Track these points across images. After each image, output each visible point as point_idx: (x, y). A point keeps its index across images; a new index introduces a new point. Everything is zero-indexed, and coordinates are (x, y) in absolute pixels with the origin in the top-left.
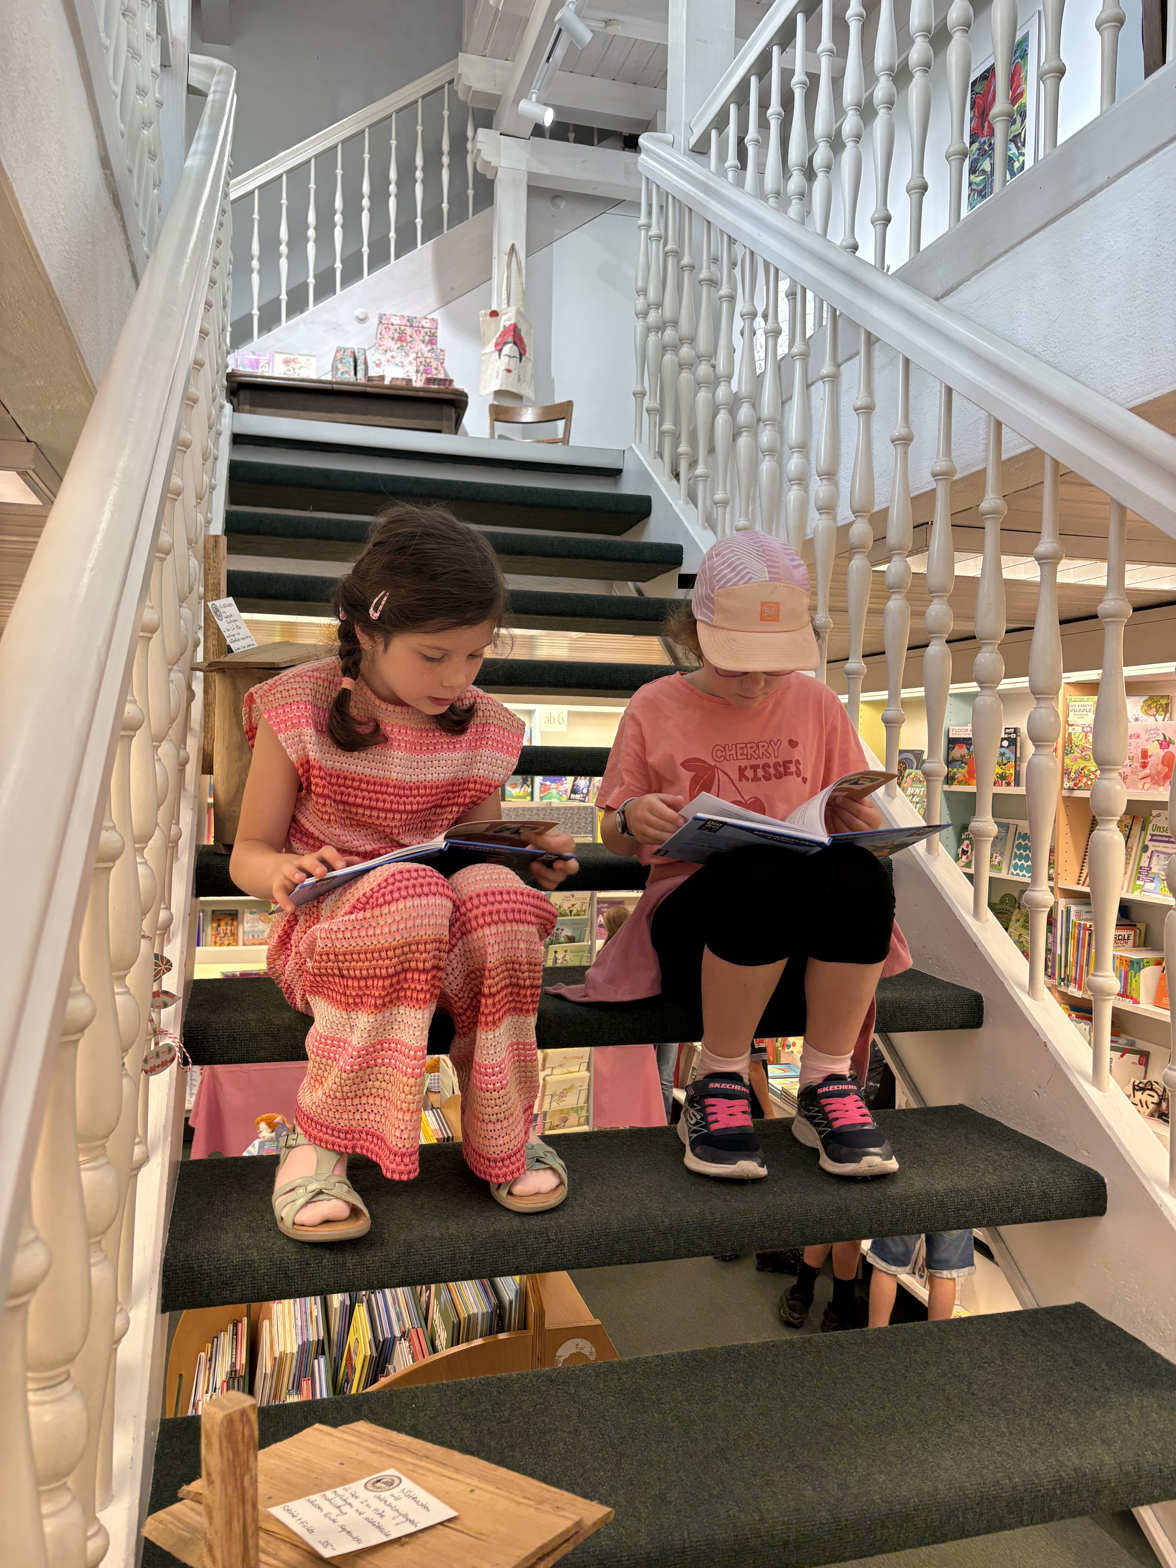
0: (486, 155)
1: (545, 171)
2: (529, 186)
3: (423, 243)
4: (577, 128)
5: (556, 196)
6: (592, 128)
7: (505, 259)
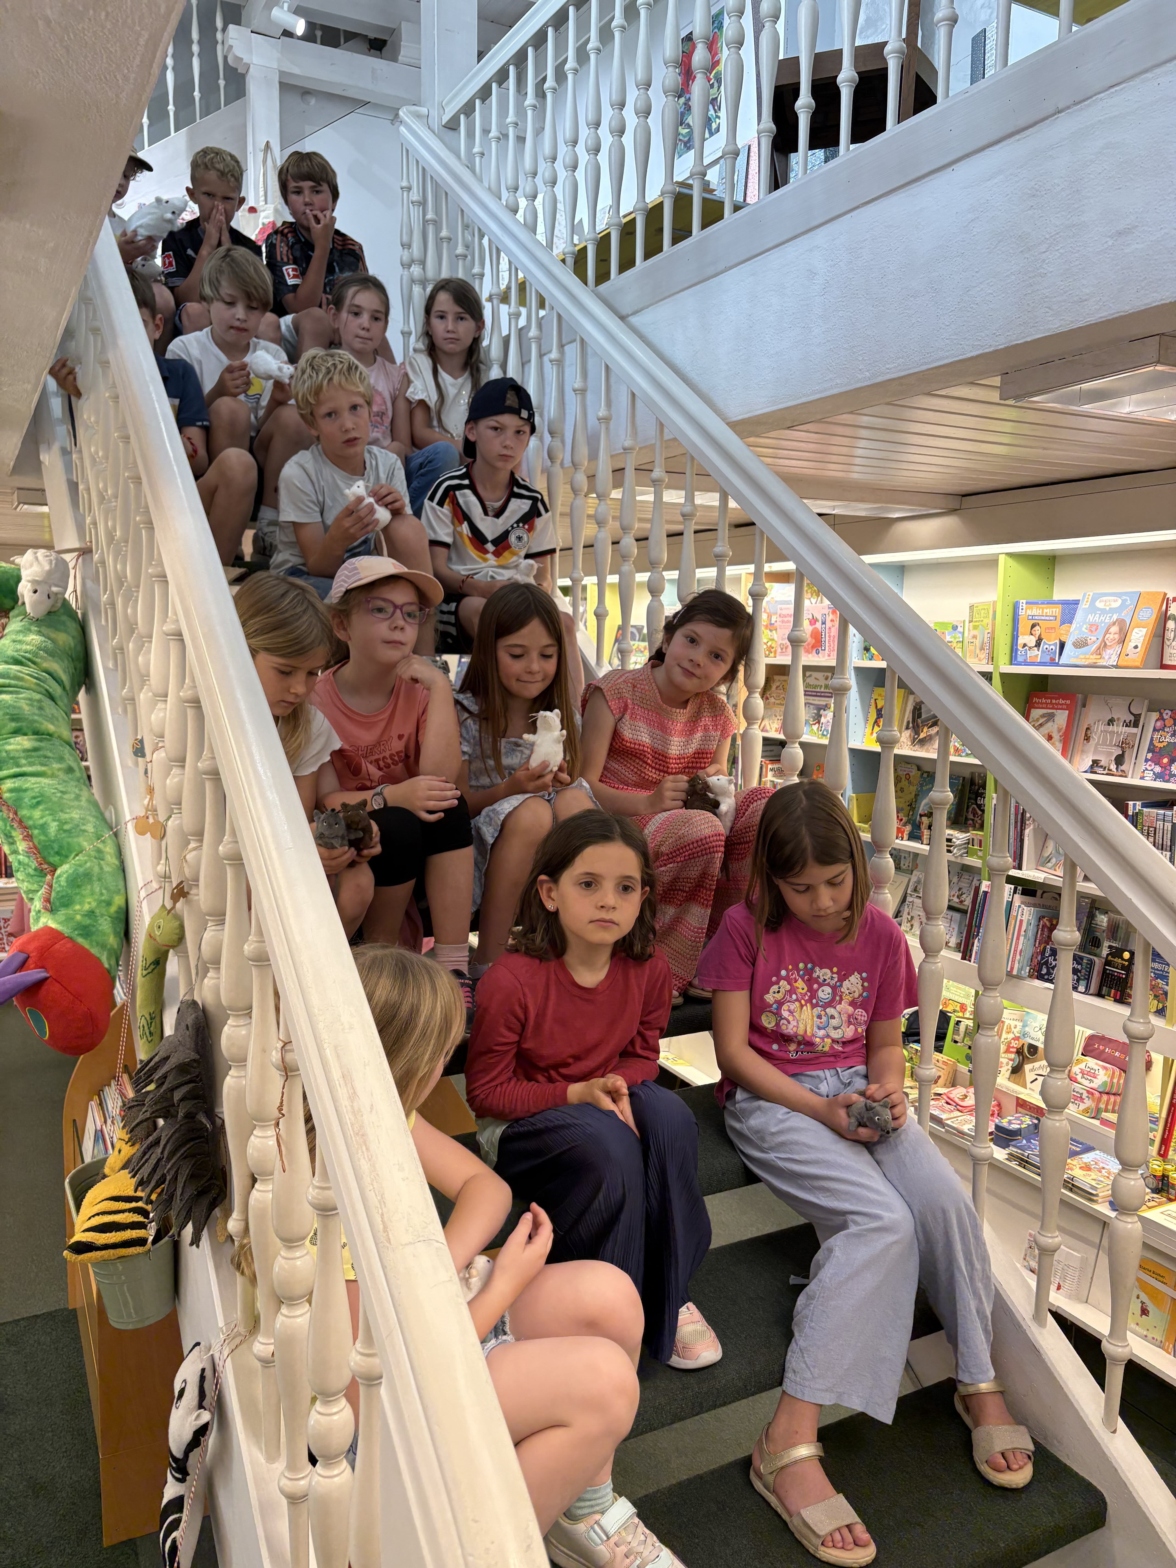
0: (234, 51)
1: (296, 71)
2: (280, 83)
3: (177, 130)
4: (324, 28)
5: (306, 93)
6: (338, 30)
7: (261, 155)
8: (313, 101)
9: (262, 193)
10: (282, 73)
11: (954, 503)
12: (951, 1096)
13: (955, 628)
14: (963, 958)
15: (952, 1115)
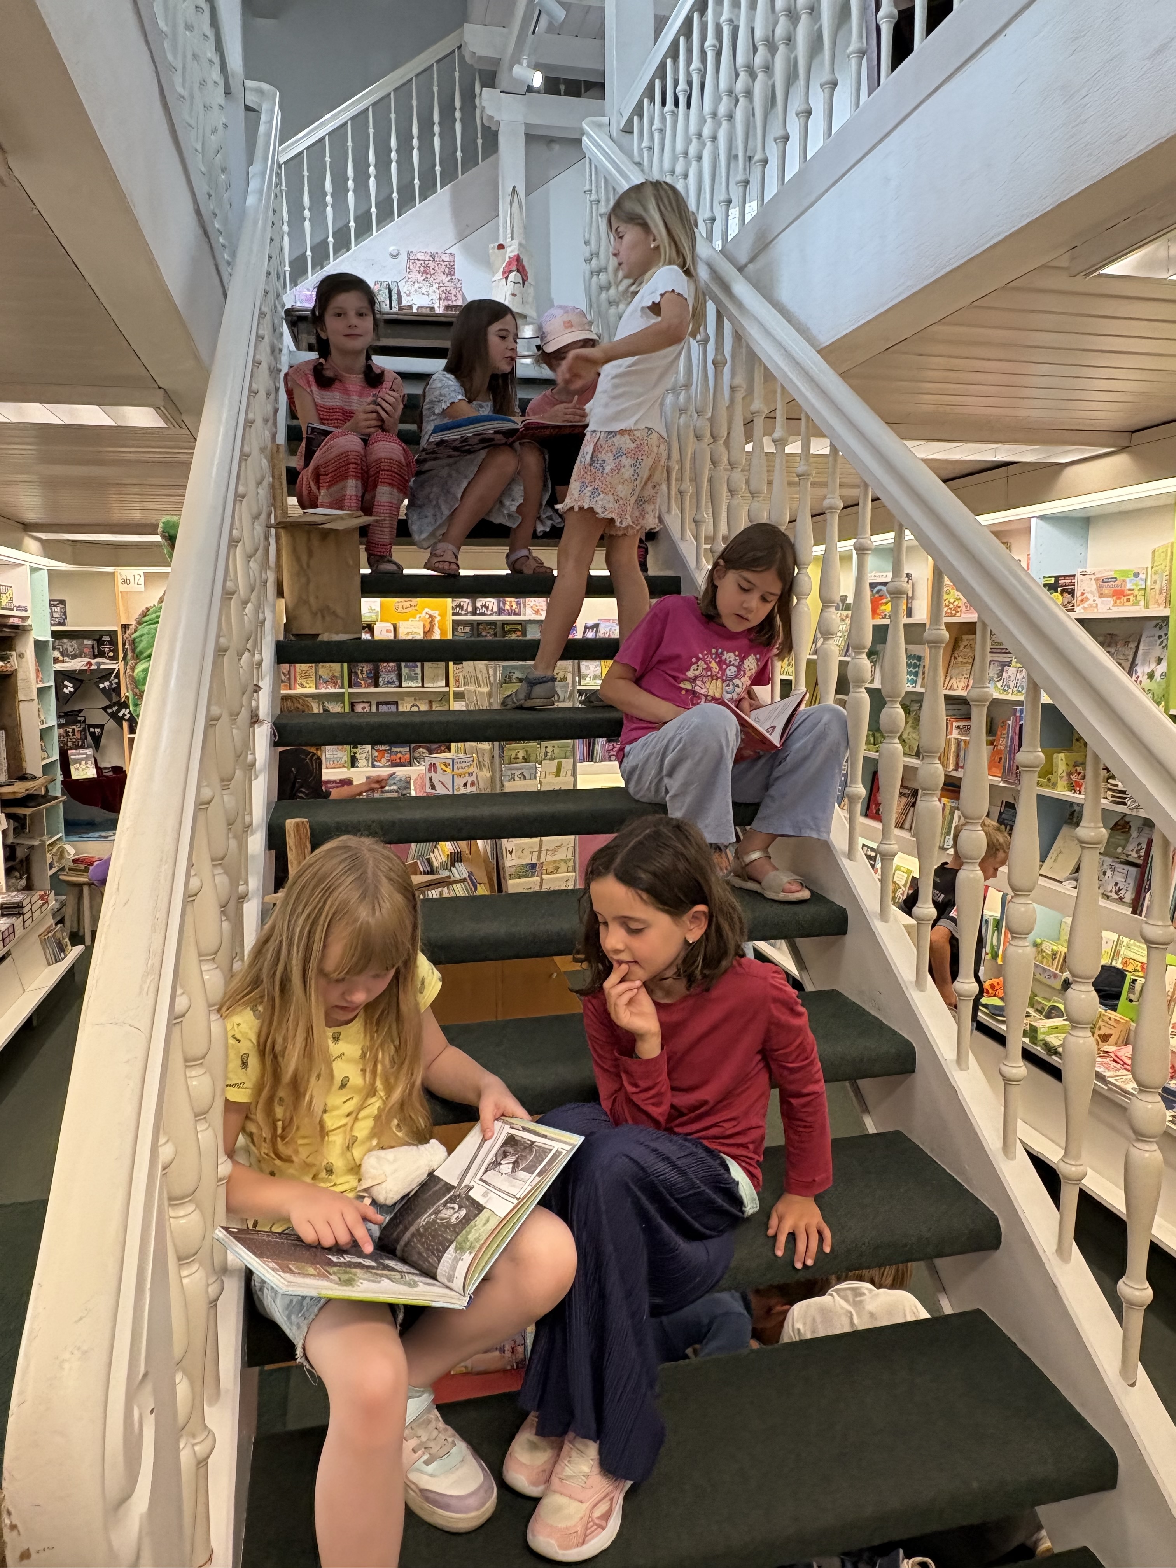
0: (489, 112)
1: (540, 121)
2: (526, 135)
3: (442, 187)
4: (567, 82)
5: (551, 141)
6: (580, 81)
7: (508, 199)
8: (556, 147)
9: (509, 231)
10: (527, 125)
11: (1124, 441)
12: (1119, 1054)
13: (1136, 575)
14: (1134, 912)
15: (1118, 1073)
